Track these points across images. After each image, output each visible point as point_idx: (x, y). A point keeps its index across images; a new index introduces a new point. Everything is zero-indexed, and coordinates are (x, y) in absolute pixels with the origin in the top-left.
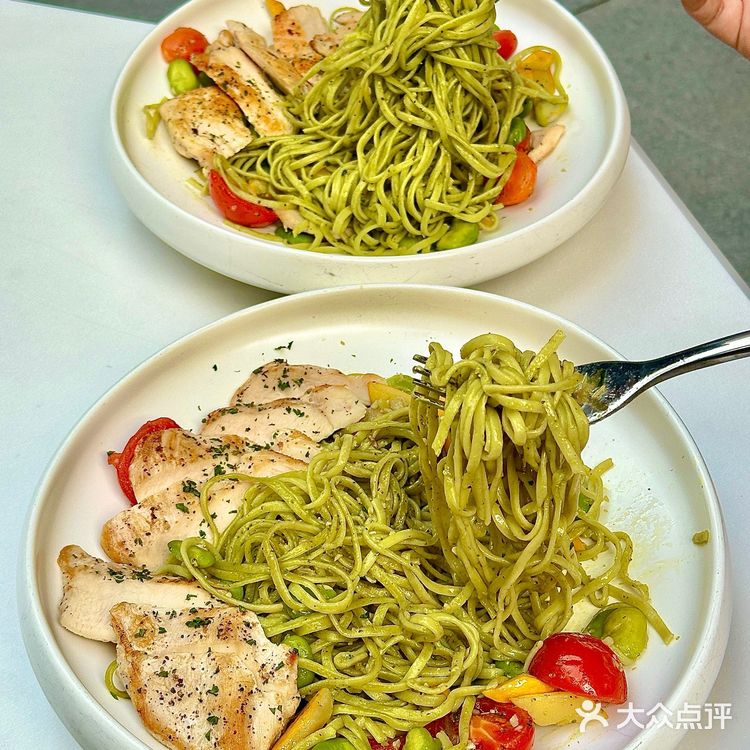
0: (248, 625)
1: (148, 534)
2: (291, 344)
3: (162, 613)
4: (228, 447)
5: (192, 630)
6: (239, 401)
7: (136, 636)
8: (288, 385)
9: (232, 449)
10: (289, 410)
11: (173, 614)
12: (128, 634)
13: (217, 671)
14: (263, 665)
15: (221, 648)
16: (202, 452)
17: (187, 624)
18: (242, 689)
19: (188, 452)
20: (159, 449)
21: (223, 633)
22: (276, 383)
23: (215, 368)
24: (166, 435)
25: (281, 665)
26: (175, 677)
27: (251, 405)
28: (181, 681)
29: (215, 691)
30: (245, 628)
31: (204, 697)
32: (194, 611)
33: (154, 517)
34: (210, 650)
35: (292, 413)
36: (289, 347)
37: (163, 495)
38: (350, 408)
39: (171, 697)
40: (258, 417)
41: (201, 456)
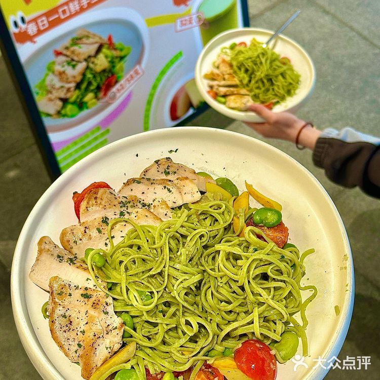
0: (107, 304)
1: (81, 240)
2: (177, 150)
3: (72, 285)
4: (129, 202)
5: (82, 299)
6: (144, 175)
7: (58, 294)
8: (169, 173)
9: (131, 204)
10: (165, 187)
11: (77, 288)
12: (55, 292)
13: (87, 323)
14: (109, 325)
15: (92, 312)
16: (116, 203)
17: (82, 295)
18: (95, 335)
19: (110, 202)
20: (96, 198)
21: (95, 305)
22: (163, 171)
23: (137, 155)
24: (101, 191)
25: (116, 328)
26: (69, 320)
27: (148, 179)
28: (71, 322)
29: (83, 332)
30: (105, 305)
31: (79, 333)
32: (86, 289)
33: (85, 232)
34: (87, 312)
35: (166, 189)
36: (176, 151)
37: (92, 221)
38: (194, 193)
39: (65, 328)
40: (150, 187)
41: (115, 205)
